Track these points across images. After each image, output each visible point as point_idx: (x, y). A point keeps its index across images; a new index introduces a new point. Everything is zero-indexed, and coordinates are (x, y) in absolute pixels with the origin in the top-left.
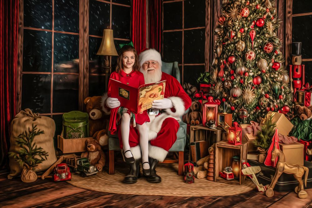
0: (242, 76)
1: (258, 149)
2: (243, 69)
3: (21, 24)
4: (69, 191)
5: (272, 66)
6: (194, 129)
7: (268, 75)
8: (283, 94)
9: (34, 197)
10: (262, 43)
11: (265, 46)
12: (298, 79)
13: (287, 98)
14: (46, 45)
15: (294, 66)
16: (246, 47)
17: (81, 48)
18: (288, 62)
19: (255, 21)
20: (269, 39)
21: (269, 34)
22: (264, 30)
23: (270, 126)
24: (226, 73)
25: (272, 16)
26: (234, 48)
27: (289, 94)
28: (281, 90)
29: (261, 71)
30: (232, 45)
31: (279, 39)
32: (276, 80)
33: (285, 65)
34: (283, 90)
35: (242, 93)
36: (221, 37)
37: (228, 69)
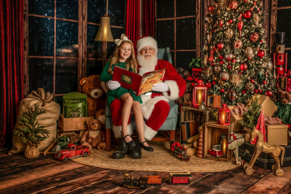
0: (230, 62)
1: (245, 129)
2: (231, 56)
3: (26, 11)
4: (69, 166)
5: (258, 53)
6: (184, 110)
7: (253, 62)
8: (267, 79)
9: (36, 172)
10: (249, 32)
11: (252, 36)
12: (281, 66)
13: (270, 83)
14: (48, 31)
15: (277, 54)
16: (234, 36)
17: (80, 34)
18: (272, 50)
19: (243, 13)
20: (255, 29)
21: (255, 25)
22: (250, 21)
23: (256, 108)
24: (216, 59)
25: (258, 9)
26: (222, 35)
27: (272, 79)
28: (265, 76)
29: (247, 58)
30: (221, 33)
31: (264, 30)
32: (261, 67)
33: (269, 53)
34: (267, 76)
35: (230, 77)
36: (211, 25)
37: (218, 55)
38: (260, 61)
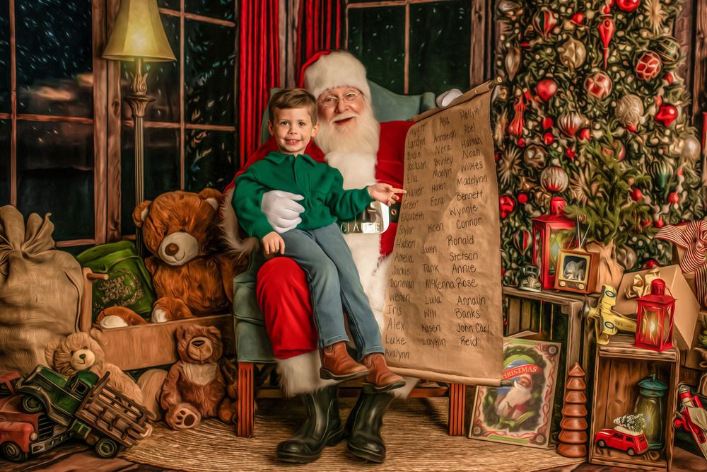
0: (573, 139)
2: (577, 120)
5: (657, 114)
7: (642, 138)
8: (680, 188)
10: (631, 52)
11: (640, 62)
16: (588, 61)
17: (98, 38)
18: (700, 105)
20: (650, 44)
21: (651, 31)
22: (637, 20)
24: (530, 127)
26: (552, 58)
27: (696, 189)
28: (676, 179)
29: (624, 128)
30: (549, 51)
31: (679, 46)
32: (664, 152)
33: (690, 113)
34: (682, 179)
35: (570, 183)
36: (517, 25)
37: (536, 114)
38: (663, 134)
